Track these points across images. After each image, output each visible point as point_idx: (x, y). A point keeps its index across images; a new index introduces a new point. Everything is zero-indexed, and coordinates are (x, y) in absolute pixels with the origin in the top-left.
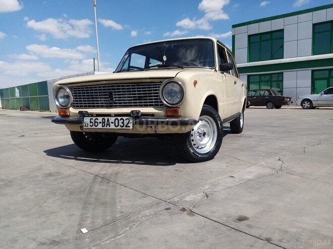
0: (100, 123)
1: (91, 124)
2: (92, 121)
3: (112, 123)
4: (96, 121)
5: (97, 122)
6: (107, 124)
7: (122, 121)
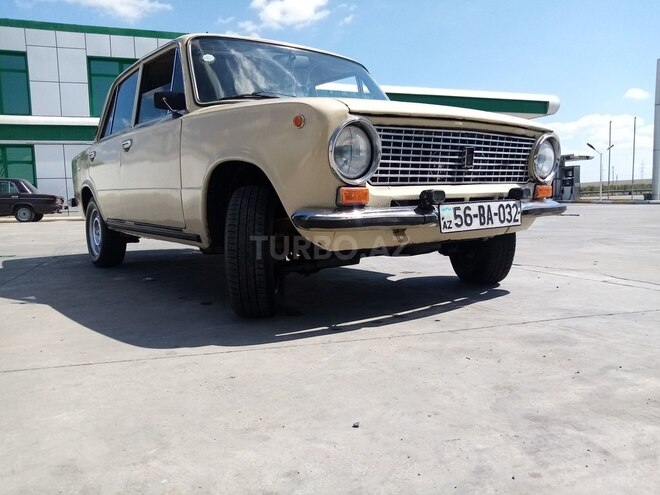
0: (476, 216)
1: (458, 221)
2: (458, 213)
3: (496, 214)
4: (468, 212)
5: (469, 215)
6: (489, 219)
7: (508, 210)
